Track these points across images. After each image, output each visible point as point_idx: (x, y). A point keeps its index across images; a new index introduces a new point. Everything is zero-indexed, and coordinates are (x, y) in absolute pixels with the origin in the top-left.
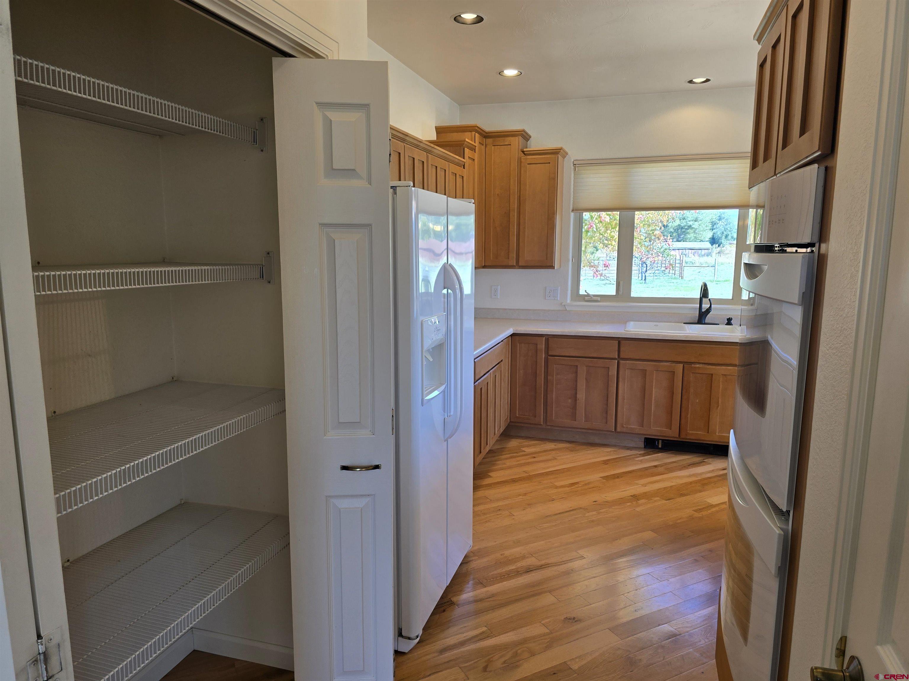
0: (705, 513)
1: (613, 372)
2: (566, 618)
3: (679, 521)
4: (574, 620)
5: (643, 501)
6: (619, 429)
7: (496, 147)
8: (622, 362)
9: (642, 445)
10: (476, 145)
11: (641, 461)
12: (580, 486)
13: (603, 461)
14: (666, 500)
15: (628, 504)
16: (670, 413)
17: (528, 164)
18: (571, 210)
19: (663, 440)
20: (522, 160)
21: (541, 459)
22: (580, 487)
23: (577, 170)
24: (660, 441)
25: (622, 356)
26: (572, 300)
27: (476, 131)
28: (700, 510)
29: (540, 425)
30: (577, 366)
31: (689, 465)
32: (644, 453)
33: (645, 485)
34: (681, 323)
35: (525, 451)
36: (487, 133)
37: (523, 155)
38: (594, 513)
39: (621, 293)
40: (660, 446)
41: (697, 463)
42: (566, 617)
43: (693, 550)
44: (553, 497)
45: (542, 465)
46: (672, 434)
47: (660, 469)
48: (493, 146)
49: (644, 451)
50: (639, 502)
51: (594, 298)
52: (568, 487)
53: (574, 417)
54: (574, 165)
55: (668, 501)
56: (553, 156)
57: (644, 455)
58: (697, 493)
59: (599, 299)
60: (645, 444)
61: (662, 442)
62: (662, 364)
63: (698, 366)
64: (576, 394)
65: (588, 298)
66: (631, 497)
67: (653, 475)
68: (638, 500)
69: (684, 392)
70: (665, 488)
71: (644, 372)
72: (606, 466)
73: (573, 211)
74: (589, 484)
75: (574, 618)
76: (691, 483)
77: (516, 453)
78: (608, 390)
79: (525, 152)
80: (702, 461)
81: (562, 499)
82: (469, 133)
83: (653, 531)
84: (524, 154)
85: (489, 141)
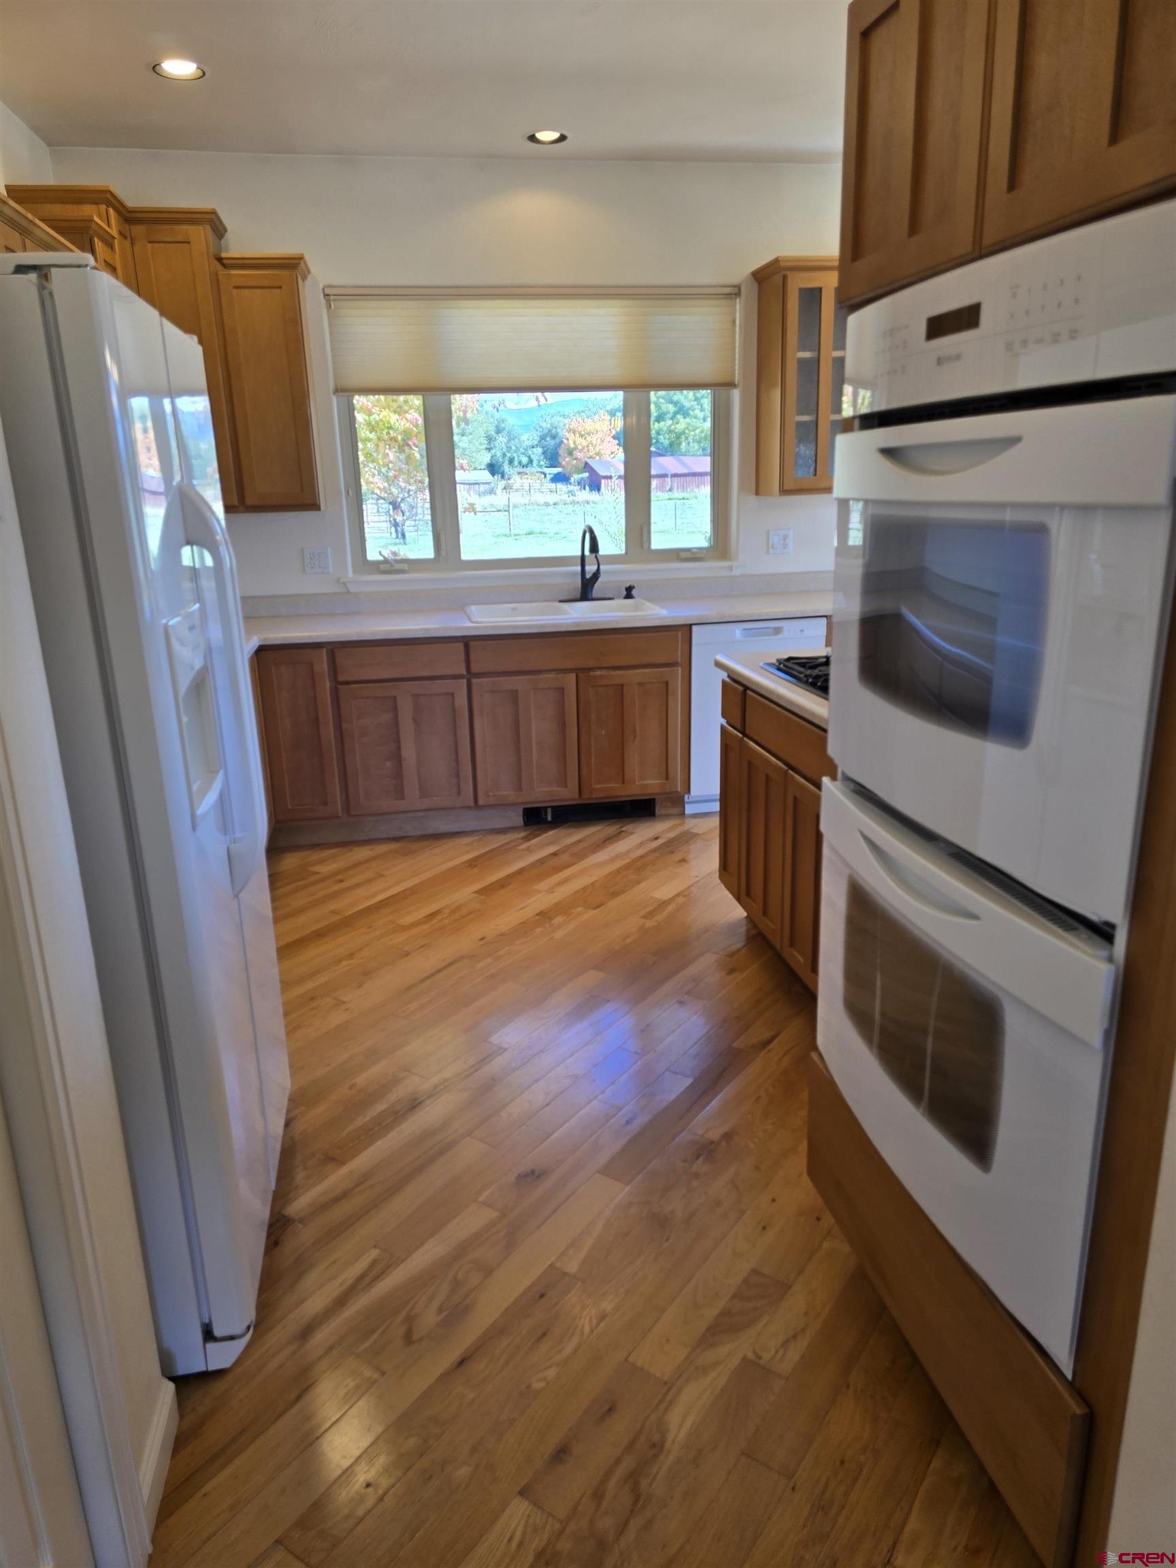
0: (659, 917)
1: (461, 701)
2: (521, 1177)
3: (628, 941)
4: (532, 1176)
5: (559, 920)
6: (481, 802)
7: (156, 245)
8: (474, 681)
9: (519, 820)
11: (528, 849)
12: (445, 916)
13: (464, 862)
14: (595, 909)
15: (539, 930)
16: (563, 758)
17: (236, 287)
18: (331, 392)
19: (553, 808)
20: (220, 278)
21: (354, 881)
22: (446, 918)
23: (333, 307)
24: (549, 810)
25: (474, 669)
26: (355, 571)
27: (110, 203)
28: (649, 915)
29: (338, 817)
30: (395, 698)
31: (604, 842)
32: (528, 835)
33: (551, 890)
34: (554, 601)
35: (318, 873)
36: (129, 212)
37: (219, 267)
38: (489, 960)
39: (443, 553)
40: (549, 818)
41: (615, 836)
42: (516, 1175)
43: (668, 986)
44: (406, 949)
45: (361, 892)
46: (567, 794)
47: (565, 857)
48: (150, 242)
49: (525, 831)
50: (553, 922)
51: (396, 565)
52: (425, 923)
53: (400, 793)
54: (326, 297)
55: (598, 910)
56: (285, 272)
57: (527, 839)
58: (633, 887)
59: (406, 566)
60: (526, 820)
61: (552, 812)
62: (541, 676)
63: (598, 673)
64: (399, 748)
65: (384, 566)
66: (538, 917)
67: (557, 870)
68: (551, 919)
69: (581, 721)
70: (584, 889)
71: (514, 696)
72: (476, 870)
73: (337, 391)
74: (458, 908)
75: (533, 1172)
76: (619, 871)
77: (303, 879)
78: (455, 735)
79: (225, 262)
80: (618, 831)
81: (423, 948)
82: (94, 207)
83: (597, 967)
84: (224, 265)
85: (138, 230)
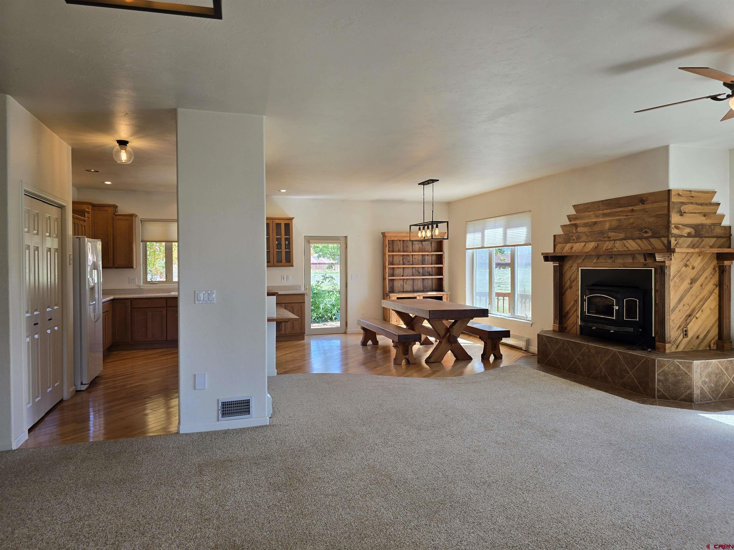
1: (164, 313)
7: (100, 212)
8: (168, 308)
10: (90, 211)
17: (118, 220)
18: (140, 241)
20: (114, 218)
23: (142, 223)
25: (168, 305)
26: (144, 283)
27: (90, 204)
29: (129, 343)
30: (147, 312)
36: (95, 205)
39: (168, 280)
48: (98, 212)
51: (154, 282)
53: (146, 336)
54: (141, 221)
56: (130, 217)
59: (157, 283)
64: (147, 325)
65: (152, 283)
78: (162, 322)
79: (116, 215)
82: (86, 205)
